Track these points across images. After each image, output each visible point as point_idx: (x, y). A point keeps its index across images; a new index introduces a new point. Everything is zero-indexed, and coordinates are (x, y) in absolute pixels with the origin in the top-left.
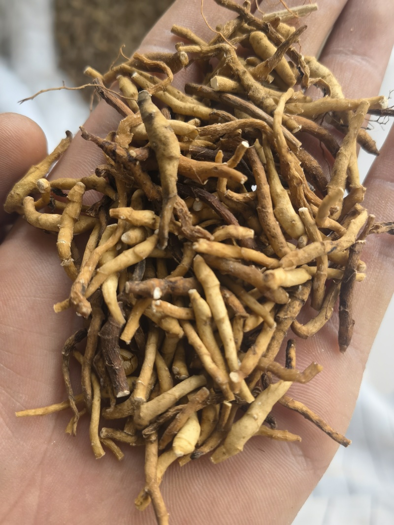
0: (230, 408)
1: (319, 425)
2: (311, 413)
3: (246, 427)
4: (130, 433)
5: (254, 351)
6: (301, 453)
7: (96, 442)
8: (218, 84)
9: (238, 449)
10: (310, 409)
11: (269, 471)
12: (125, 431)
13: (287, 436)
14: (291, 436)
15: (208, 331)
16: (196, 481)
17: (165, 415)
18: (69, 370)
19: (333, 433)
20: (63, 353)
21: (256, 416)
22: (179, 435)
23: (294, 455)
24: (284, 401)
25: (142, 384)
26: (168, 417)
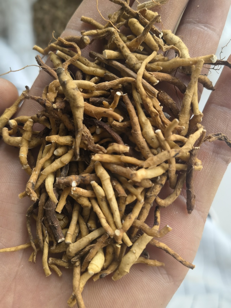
0: (120, 248)
1: (174, 256)
2: (169, 249)
3: (129, 258)
4: (65, 261)
5: (130, 216)
6: (165, 272)
7: (46, 267)
8: (106, 56)
9: (125, 271)
10: (170, 247)
11: (147, 283)
12: (63, 260)
13: (156, 264)
14: (158, 263)
15: (104, 204)
16: (104, 289)
17: (84, 250)
18: (30, 225)
19: (183, 261)
20: (27, 215)
21: (134, 251)
22: (92, 262)
23: (161, 274)
24: (153, 243)
25: (70, 234)
26: (85, 251)
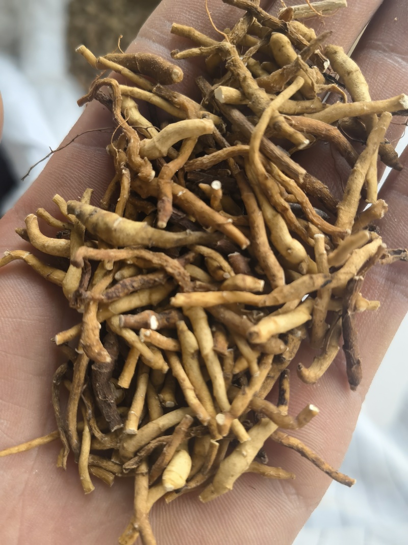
0: (217, 448)
1: (316, 462)
2: (307, 450)
3: (234, 465)
4: (117, 462)
5: (244, 391)
6: (293, 491)
7: (86, 476)
8: (224, 97)
9: (227, 488)
11: (261, 511)
12: (113, 460)
13: (281, 474)
14: (283, 474)
15: (194, 365)
16: (184, 517)
17: (147, 447)
19: (332, 473)
20: (55, 382)
21: (245, 453)
22: (169, 468)
23: (287, 494)
24: (277, 438)
25: (134, 415)
